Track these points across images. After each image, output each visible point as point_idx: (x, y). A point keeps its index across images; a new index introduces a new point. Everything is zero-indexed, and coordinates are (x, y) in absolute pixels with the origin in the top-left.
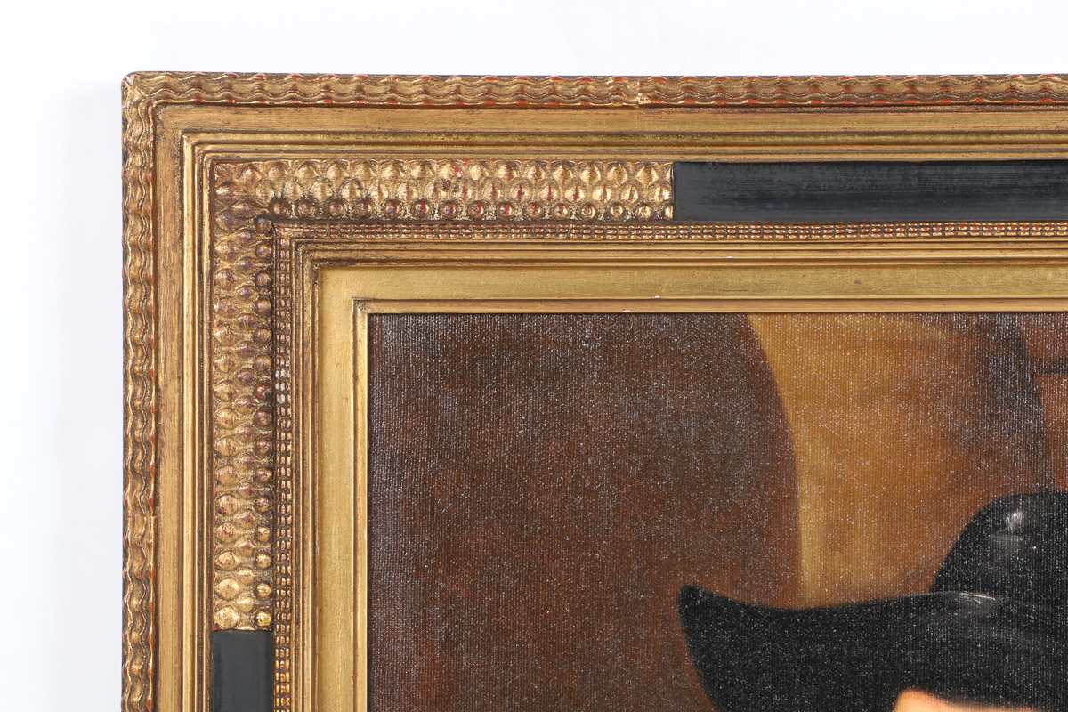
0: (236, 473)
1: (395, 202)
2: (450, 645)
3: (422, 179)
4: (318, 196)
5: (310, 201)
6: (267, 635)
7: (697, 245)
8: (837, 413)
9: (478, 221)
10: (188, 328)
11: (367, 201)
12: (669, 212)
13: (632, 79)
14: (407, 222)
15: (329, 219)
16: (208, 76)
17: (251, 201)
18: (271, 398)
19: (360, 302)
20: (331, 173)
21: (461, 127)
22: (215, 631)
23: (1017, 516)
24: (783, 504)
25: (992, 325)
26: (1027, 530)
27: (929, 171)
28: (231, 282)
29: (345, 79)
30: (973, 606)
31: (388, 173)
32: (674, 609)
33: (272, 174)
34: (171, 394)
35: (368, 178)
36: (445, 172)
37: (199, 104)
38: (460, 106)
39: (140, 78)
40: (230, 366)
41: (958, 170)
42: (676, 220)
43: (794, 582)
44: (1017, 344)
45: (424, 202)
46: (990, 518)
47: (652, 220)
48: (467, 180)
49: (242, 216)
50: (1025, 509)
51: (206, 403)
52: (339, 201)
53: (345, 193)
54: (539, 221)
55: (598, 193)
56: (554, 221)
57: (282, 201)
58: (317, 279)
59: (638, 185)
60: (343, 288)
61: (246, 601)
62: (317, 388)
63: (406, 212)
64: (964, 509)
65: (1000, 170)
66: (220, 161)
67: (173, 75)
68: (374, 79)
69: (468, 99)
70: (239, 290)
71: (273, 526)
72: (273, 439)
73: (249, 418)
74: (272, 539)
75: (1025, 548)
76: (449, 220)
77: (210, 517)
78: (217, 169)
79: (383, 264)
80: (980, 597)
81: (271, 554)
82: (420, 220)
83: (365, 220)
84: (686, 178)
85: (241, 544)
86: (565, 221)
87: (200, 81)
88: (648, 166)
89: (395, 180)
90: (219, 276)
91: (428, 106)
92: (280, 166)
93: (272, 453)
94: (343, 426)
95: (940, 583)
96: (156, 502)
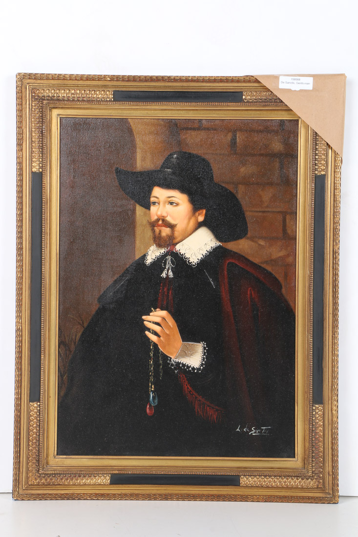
0: (35, 145)
1: (64, 97)
2: (74, 177)
3: (69, 93)
4: (50, 95)
5: (49, 96)
6: (41, 173)
7: (117, 105)
8: (144, 137)
9: (78, 101)
10: (27, 119)
11: (59, 96)
12: (112, 99)
13: (107, 75)
14: (66, 101)
15: (52, 100)
16: (31, 74)
17: (39, 96)
18: (42, 131)
19: (58, 115)
20: (53, 91)
21: (76, 83)
22: (32, 172)
23: (175, 156)
24: (134, 152)
25: (172, 122)
26: (177, 158)
27: (159, 93)
28: (35, 111)
29: (56, 74)
30: (167, 171)
31: (63, 91)
32: (114, 172)
33: (42, 91)
34: (25, 130)
35: (59, 92)
36: (73, 92)
37: (29, 79)
38: (76, 80)
39: (19, 74)
40: (35, 126)
41: (164, 93)
42: (114, 101)
43: (136, 167)
44: (176, 125)
45: (69, 97)
46: (171, 155)
47: (110, 101)
48: (77, 93)
49: (37, 99)
50: (177, 154)
51: (31, 132)
52: (54, 96)
53: (55, 95)
54: (89, 101)
55: (100, 96)
56: (92, 101)
57: (44, 96)
58: (50, 110)
59: (107, 95)
60: (55, 112)
61: (38, 167)
62: (50, 130)
63: (66, 99)
64: (166, 154)
65: (171, 93)
66: (32, 89)
67: (25, 73)
68: (61, 75)
69: (78, 78)
70: (36, 112)
71: (42, 154)
72: (42, 139)
73: (38, 135)
74: (42, 156)
75: (177, 161)
76: (73, 100)
77: (32, 152)
78: (33, 91)
79: (62, 108)
80: (168, 170)
81: (42, 159)
82: (68, 100)
83: (58, 100)
84: (116, 93)
85: (37, 157)
86: (94, 101)
87: (30, 75)
88: (109, 91)
89: (64, 93)
90: (33, 110)
91: (70, 80)
92: (44, 90)
93: (42, 141)
94: (55, 137)
95: (162, 167)
96: (22, 150)
